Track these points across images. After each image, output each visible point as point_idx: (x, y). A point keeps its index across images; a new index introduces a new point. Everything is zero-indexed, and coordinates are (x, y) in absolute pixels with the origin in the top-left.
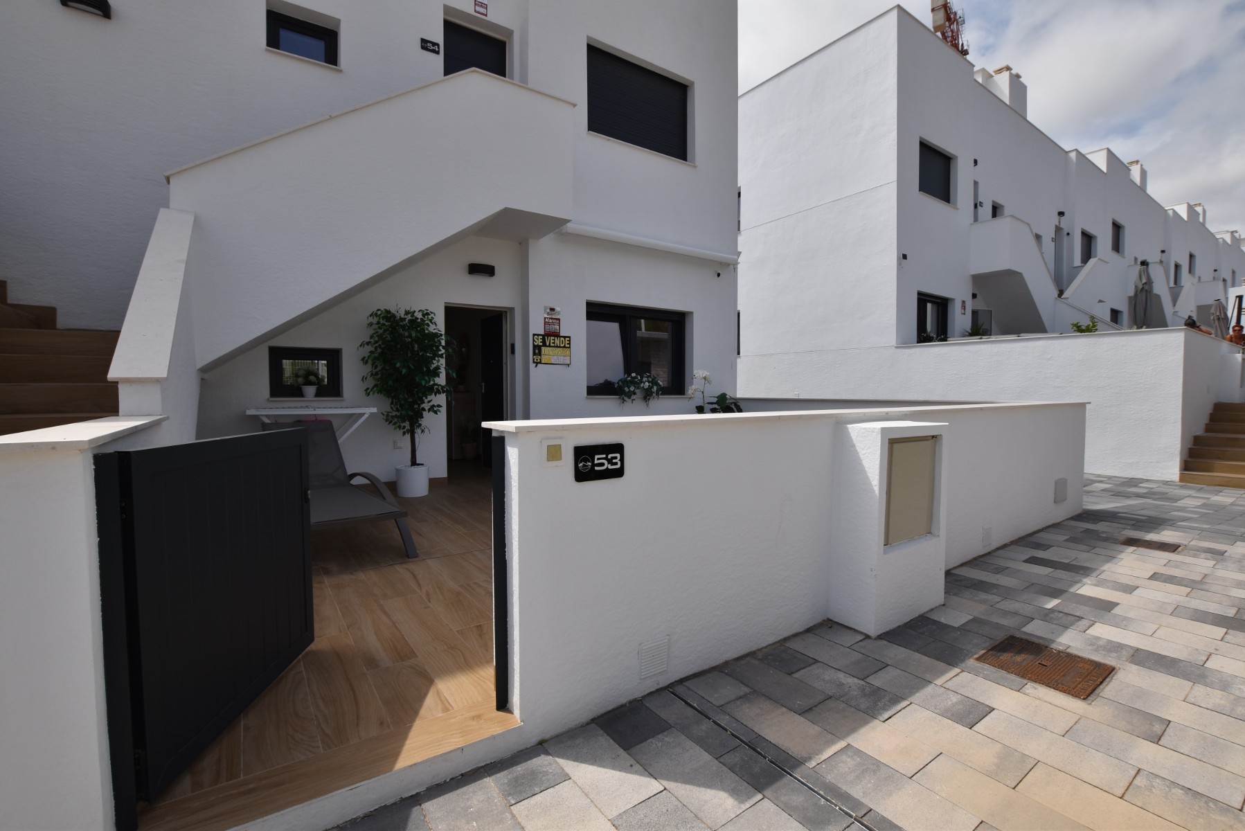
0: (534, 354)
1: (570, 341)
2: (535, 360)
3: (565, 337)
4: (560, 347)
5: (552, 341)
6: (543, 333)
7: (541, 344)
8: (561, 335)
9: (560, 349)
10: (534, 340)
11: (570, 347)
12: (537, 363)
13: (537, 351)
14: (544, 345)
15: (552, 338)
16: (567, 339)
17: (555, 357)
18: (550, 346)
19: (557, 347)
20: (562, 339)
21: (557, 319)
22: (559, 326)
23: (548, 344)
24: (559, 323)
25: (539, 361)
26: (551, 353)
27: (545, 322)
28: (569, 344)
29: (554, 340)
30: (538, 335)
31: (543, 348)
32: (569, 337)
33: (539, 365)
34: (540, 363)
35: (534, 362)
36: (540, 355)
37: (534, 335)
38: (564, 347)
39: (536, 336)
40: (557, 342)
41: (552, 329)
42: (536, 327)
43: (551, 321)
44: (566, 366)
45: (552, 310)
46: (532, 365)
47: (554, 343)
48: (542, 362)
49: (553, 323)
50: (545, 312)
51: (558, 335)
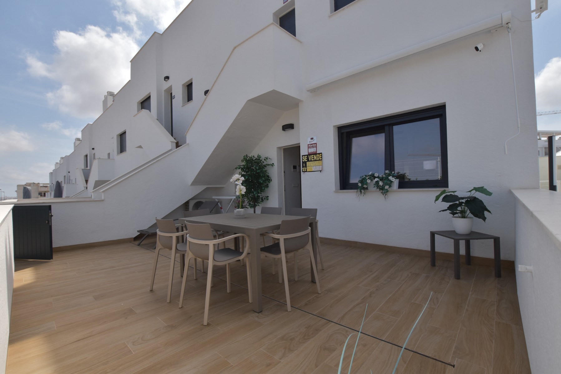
0: (303, 167)
1: (321, 156)
2: (303, 171)
3: (319, 154)
4: (317, 160)
5: (312, 158)
6: (307, 154)
7: (306, 160)
8: (317, 153)
9: (317, 161)
10: (302, 159)
11: (321, 160)
13: (304, 165)
14: (308, 161)
15: (313, 156)
16: (320, 155)
17: (314, 167)
18: (311, 161)
19: (315, 160)
20: (318, 155)
21: (314, 144)
22: (316, 147)
23: (310, 160)
24: (316, 146)
25: (305, 170)
26: (312, 165)
27: (308, 147)
28: (321, 158)
29: (314, 157)
30: (305, 156)
31: (308, 163)
32: (321, 153)
33: (306, 173)
34: (306, 171)
35: (303, 172)
36: (306, 167)
37: (303, 156)
38: (319, 160)
39: (304, 157)
40: (315, 157)
41: (312, 150)
42: (304, 151)
43: (311, 145)
44: (321, 171)
45: (312, 139)
46: (302, 173)
47: (313, 159)
48: (307, 171)
49: (313, 147)
50: (309, 141)
51: (315, 154)
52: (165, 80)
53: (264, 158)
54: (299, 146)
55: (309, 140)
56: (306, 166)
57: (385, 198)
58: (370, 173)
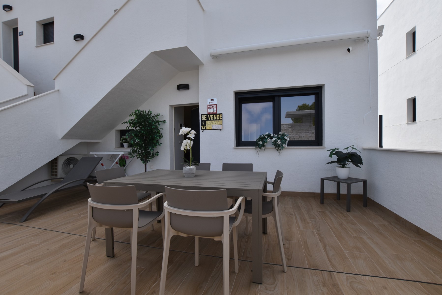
0: (202, 125)
1: (222, 116)
2: (202, 128)
3: (219, 114)
4: (217, 120)
6: (207, 113)
7: (206, 119)
8: (217, 113)
9: (217, 121)
10: (202, 118)
11: (222, 120)
12: (203, 130)
13: (203, 123)
14: (208, 120)
15: (212, 115)
16: (220, 115)
17: (214, 126)
18: (211, 120)
19: (215, 120)
20: (218, 115)
21: (215, 105)
22: (216, 108)
23: (209, 119)
24: (216, 107)
25: (205, 128)
26: (211, 124)
27: (208, 107)
28: (222, 118)
29: (213, 116)
30: (204, 115)
31: (207, 122)
32: (222, 114)
33: (205, 131)
34: (205, 129)
35: (202, 129)
36: (205, 125)
37: (202, 115)
38: (219, 120)
39: (203, 116)
40: (215, 117)
41: (211, 110)
42: (203, 111)
43: (211, 106)
44: (221, 130)
45: (212, 100)
46: (201, 131)
47: (213, 118)
48: (207, 129)
49: (213, 108)
50: (209, 102)
51: (215, 114)
53: (155, 114)
54: (199, 106)
55: (209, 100)
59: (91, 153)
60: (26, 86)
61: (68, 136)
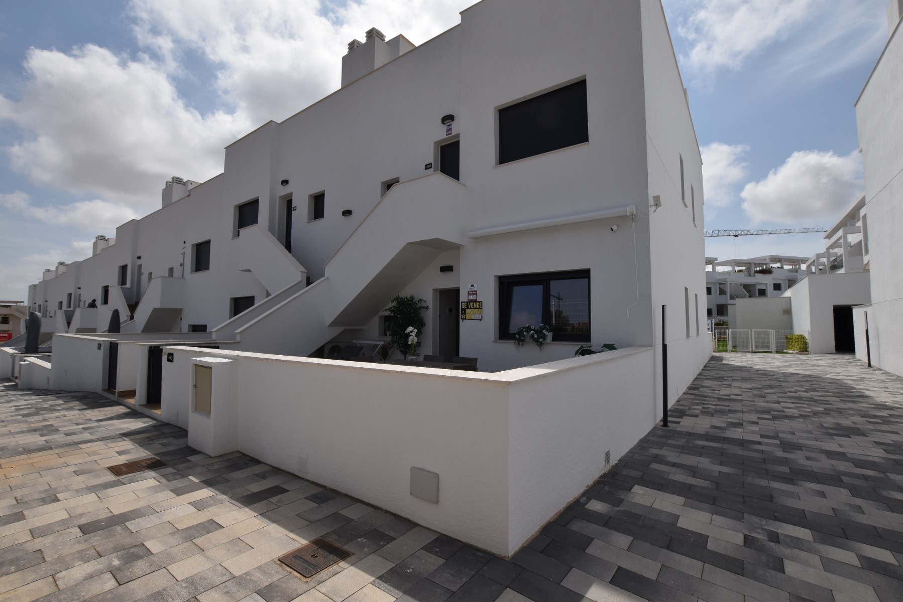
0: (462, 314)
1: (482, 304)
2: (462, 317)
3: (479, 302)
4: (477, 308)
6: (467, 301)
7: (466, 307)
8: (477, 301)
9: (477, 310)
10: (462, 306)
11: (482, 308)
12: (463, 319)
13: (463, 312)
14: (468, 308)
15: (472, 303)
16: (481, 303)
17: (474, 315)
18: (471, 308)
19: (475, 308)
20: (478, 303)
21: (475, 291)
22: (477, 295)
24: (477, 293)
26: (471, 313)
27: (468, 294)
28: (482, 306)
30: (464, 302)
31: (467, 310)
32: (481, 302)
33: (465, 320)
34: (465, 319)
35: (461, 319)
37: (462, 302)
38: (479, 308)
40: (475, 305)
41: (472, 298)
42: (463, 297)
43: (472, 293)
44: (480, 320)
45: (472, 286)
46: (461, 321)
47: (473, 306)
48: (467, 318)
49: (473, 294)
50: (469, 288)
51: (475, 301)
52: (282, 184)
53: (418, 300)
54: (459, 291)
55: (469, 286)
56: (465, 314)
57: (541, 350)
58: (527, 325)
59: (354, 341)
60: (300, 273)
61: (335, 323)
